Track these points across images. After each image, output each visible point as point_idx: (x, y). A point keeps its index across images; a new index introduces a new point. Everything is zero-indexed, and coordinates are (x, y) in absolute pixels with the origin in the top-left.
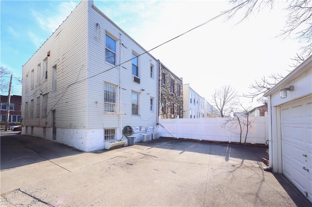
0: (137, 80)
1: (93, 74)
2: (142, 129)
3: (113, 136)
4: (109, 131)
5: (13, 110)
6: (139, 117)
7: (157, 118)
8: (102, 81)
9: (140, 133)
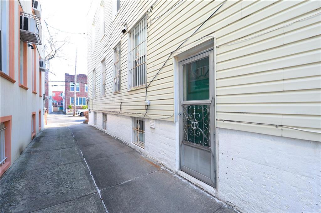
5: (79, 92)
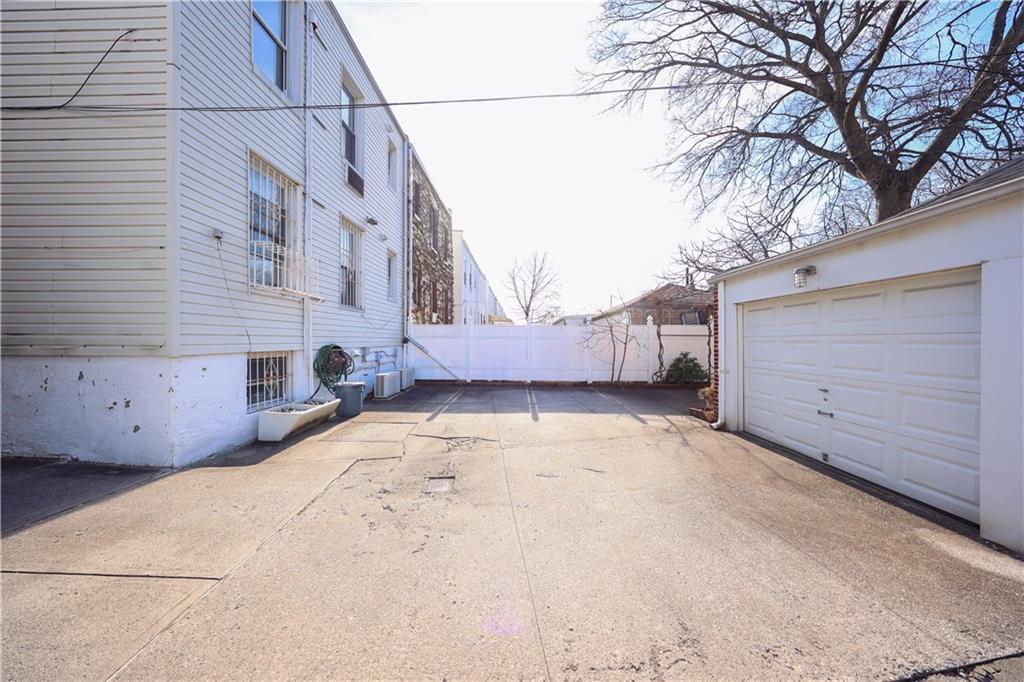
0: (356, 182)
1: (204, 100)
2: (368, 358)
3: (281, 383)
4: (267, 363)
6: (359, 315)
7: (403, 320)
8: (242, 146)
9: (364, 372)
